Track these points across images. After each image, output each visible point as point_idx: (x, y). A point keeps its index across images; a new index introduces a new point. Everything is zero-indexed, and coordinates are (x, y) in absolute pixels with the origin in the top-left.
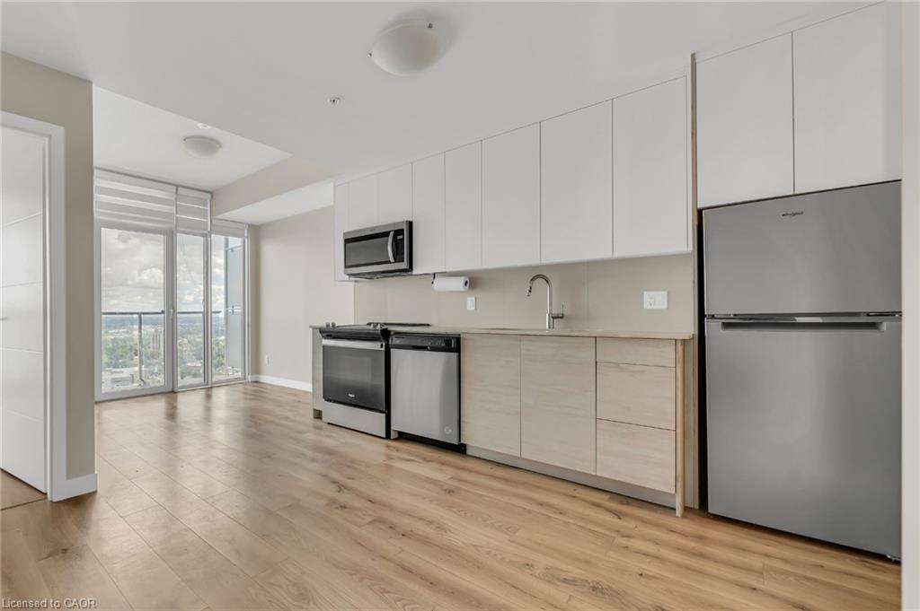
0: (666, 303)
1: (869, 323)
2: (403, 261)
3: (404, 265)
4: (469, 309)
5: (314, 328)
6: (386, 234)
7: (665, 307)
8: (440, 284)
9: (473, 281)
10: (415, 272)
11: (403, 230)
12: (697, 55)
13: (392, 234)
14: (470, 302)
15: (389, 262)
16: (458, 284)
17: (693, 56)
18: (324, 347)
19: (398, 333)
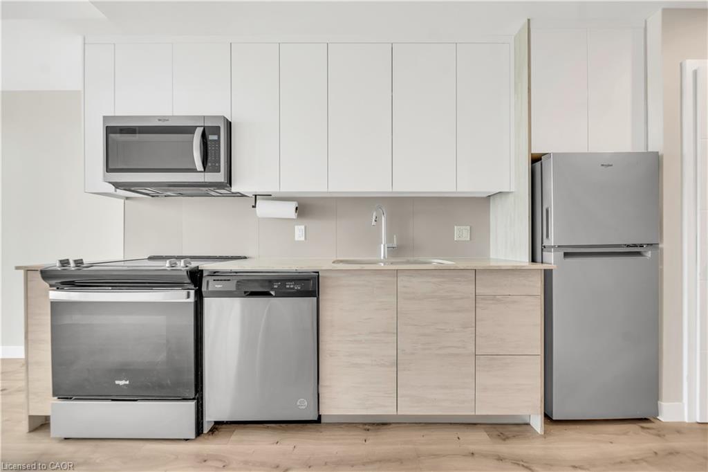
0: (469, 236)
1: (633, 251)
2: (219, 172)
3: (220, 177)
4: (296, 239)
5: (28, 270)
6: (190, 130)
7: (468, 239)
8: (264, 208)
9: (305, 208)
10: (234, 189)
11: (219, 128)
12: (531, 21)
13: (199, 132)
14: (299, 232)
15: (194, 170)
16: (289, 210)
17: (529, 20)
18: (53, 304)
19: (214, 273)
